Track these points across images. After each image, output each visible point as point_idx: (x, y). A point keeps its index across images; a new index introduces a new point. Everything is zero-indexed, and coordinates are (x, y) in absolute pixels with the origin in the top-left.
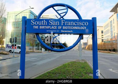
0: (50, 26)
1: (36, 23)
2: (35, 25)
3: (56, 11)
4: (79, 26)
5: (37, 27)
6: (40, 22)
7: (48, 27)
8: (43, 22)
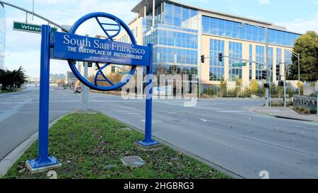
0: (95, 49)
1: (73, 42)
2: (70, 45)
3: (100, 24)
4: (134, 54)
5: (74, 49)
6: (79, 42)
7: (92, 51)
8: (85, 43)
